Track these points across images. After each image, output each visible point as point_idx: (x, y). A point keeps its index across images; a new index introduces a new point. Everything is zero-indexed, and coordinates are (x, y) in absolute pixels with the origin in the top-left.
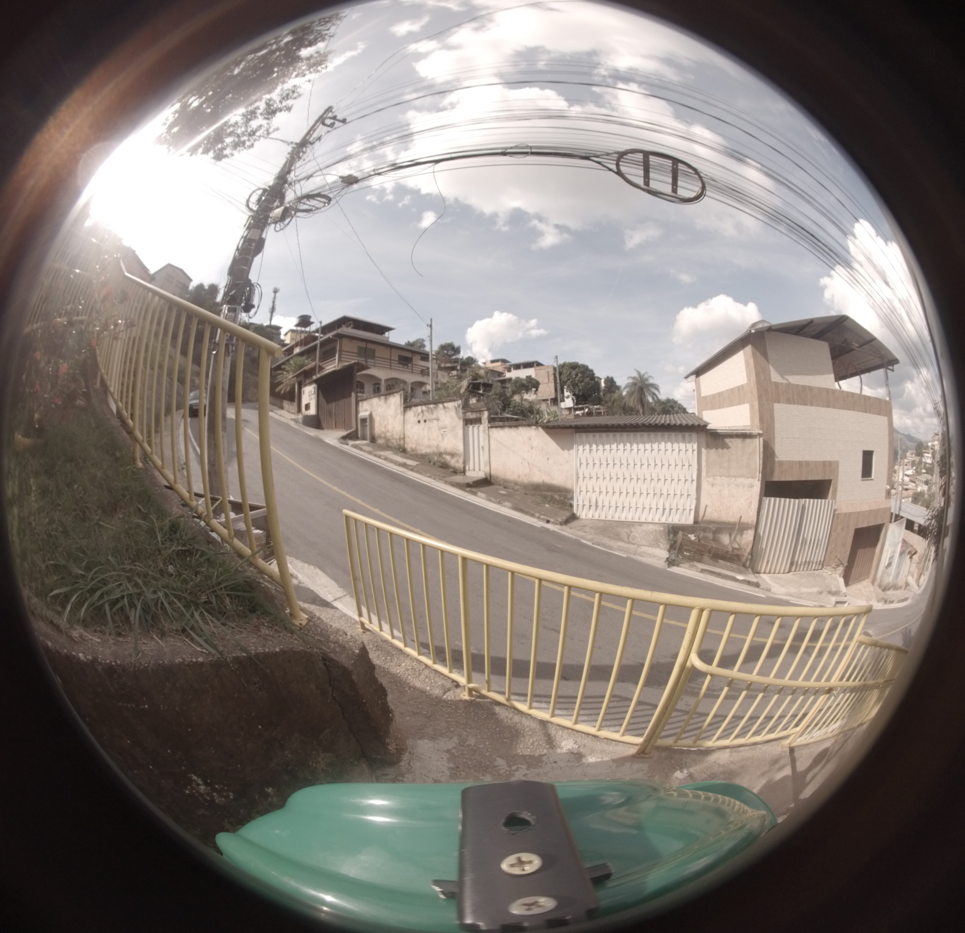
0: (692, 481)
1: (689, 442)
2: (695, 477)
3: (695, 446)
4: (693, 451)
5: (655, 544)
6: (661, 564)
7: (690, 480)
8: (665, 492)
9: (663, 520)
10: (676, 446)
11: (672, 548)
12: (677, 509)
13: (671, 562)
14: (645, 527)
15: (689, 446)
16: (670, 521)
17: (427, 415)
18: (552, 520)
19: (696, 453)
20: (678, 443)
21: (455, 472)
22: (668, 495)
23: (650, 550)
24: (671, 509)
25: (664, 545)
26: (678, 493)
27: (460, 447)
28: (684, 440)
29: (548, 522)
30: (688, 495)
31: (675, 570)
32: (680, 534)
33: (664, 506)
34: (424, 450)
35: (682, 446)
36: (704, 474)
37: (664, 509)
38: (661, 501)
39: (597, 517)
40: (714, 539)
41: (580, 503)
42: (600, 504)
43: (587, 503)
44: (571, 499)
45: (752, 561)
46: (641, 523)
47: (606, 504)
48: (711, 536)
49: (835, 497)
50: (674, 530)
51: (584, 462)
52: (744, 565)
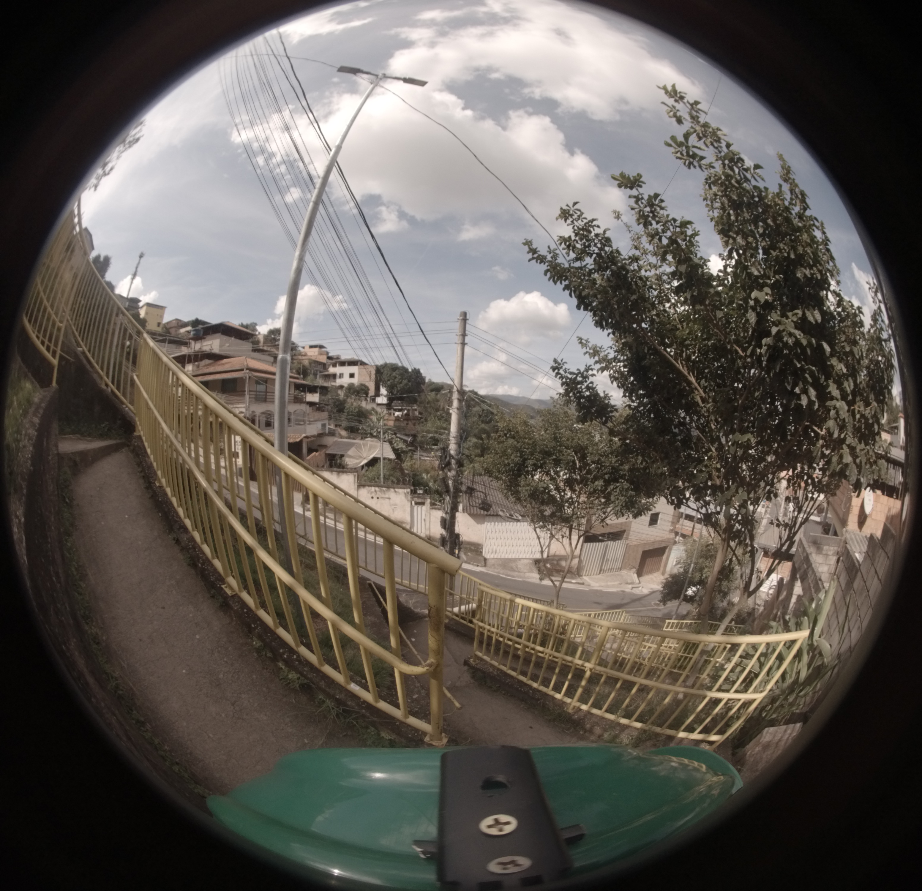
2: (548, 537)
5: (531, 571)
6: (535, 581)
7: (546, 538)
9: (531, 557)
11: (538, 571)
13: (539, 579)
14: (522, 561)
16: (535, 557)
23: (528, 574)
25: (534, 570)
27: (409, 518)
31: (542, 582)
32: (541, 563)
33: (532, 550)
37: (532, 552)
38: (530, 548)
39: (496, 557)
40: (558, 564)
41: (487, 551)
42: (498, 551)
43: (491, 551)
44: (482, 548)
45: (578, 572)
46: (520, 559)
47: (501, 551)
48: (555, 562)
49: (627, 538)
50: (537, 562)
51: (490, 531)
52: (575, 575)
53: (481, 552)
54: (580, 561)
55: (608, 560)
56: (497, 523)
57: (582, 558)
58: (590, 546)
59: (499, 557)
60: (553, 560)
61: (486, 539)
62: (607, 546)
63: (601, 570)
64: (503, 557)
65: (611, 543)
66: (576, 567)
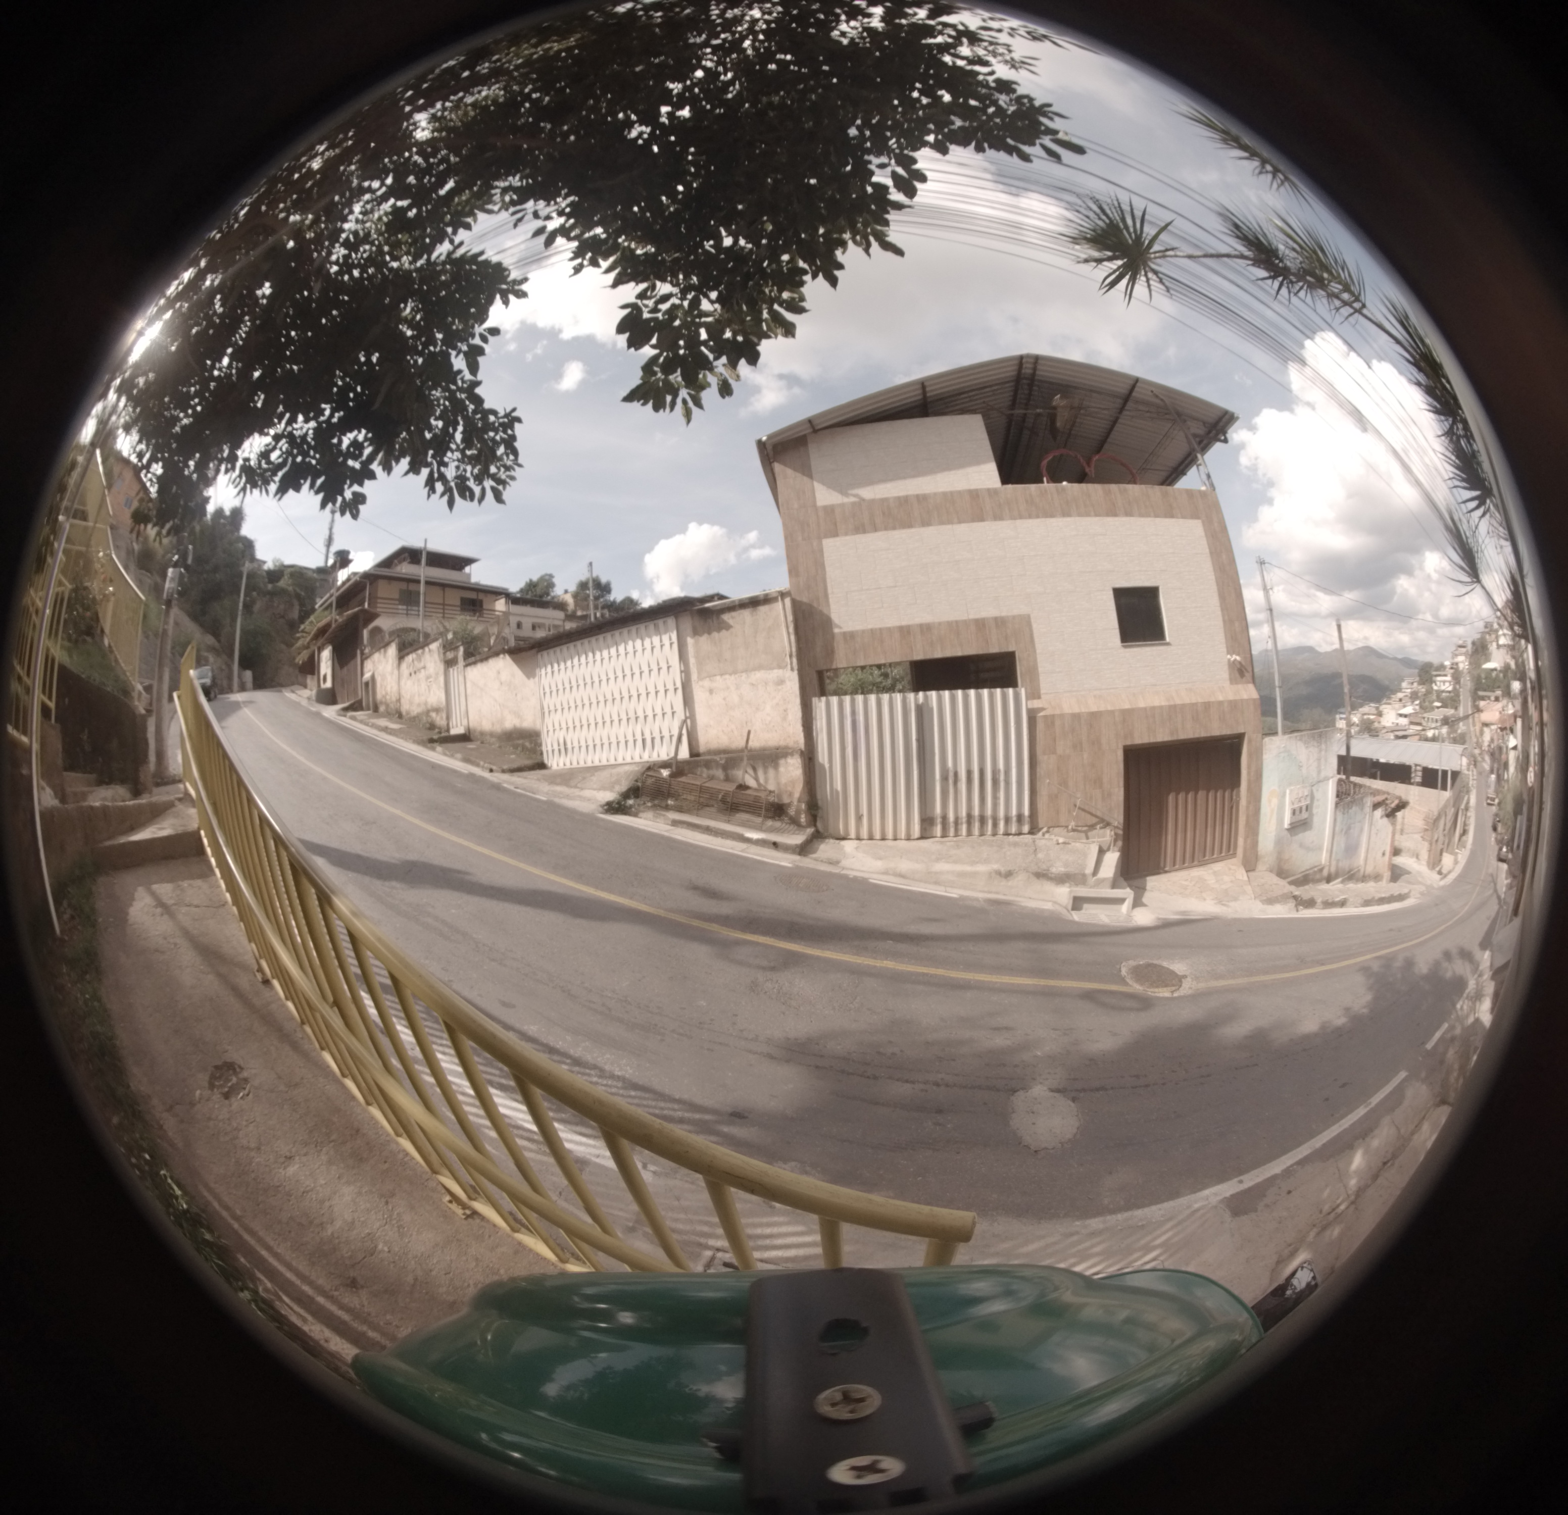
0: (676, 689)
1: (665, 633)
2: (679, 685)
3: (674, 636)
4: (671, 644)
5: (609, 786)
7: (671, 687)
8: (641, 714)
9: (646, 757)
10: (647, 640)
12: (662, 738)
14: (617, 769)
15: (665, 638)
16: (655, 758)
18: (494, 768)
19: (675, 646)
20: (650, 637)
22: (645, 717)
24: (653, 739)
26: (659, 711)
28: (658, 630)
29: (491, 771)
30: (673, 713)
33: (643, 735)
35: (656, 640)
36: (692, 675)
37: (644, 741)
38: (639, 728)
39: (568, 766)
40: (729, 780)
41: (550, 748)
42: (569, 746)
43: (556, 747)
44: (541, 745)
45: (813, 814)
46: (615, 766)
47: (576, 744)
48: (717, 773)
49: (1031, 686)
51: (547, 690)
52: (795, 821)
53: (542, 754)
54: (811, 767)
55: (948, 777)
56: (556, 665)
57: (820, 760)
58: (832, 707)
59: (575, 765)
60: (708, 765)
61: (543, 714)
62: (922, 711)
64: (582, 764)
66: (798, 790)
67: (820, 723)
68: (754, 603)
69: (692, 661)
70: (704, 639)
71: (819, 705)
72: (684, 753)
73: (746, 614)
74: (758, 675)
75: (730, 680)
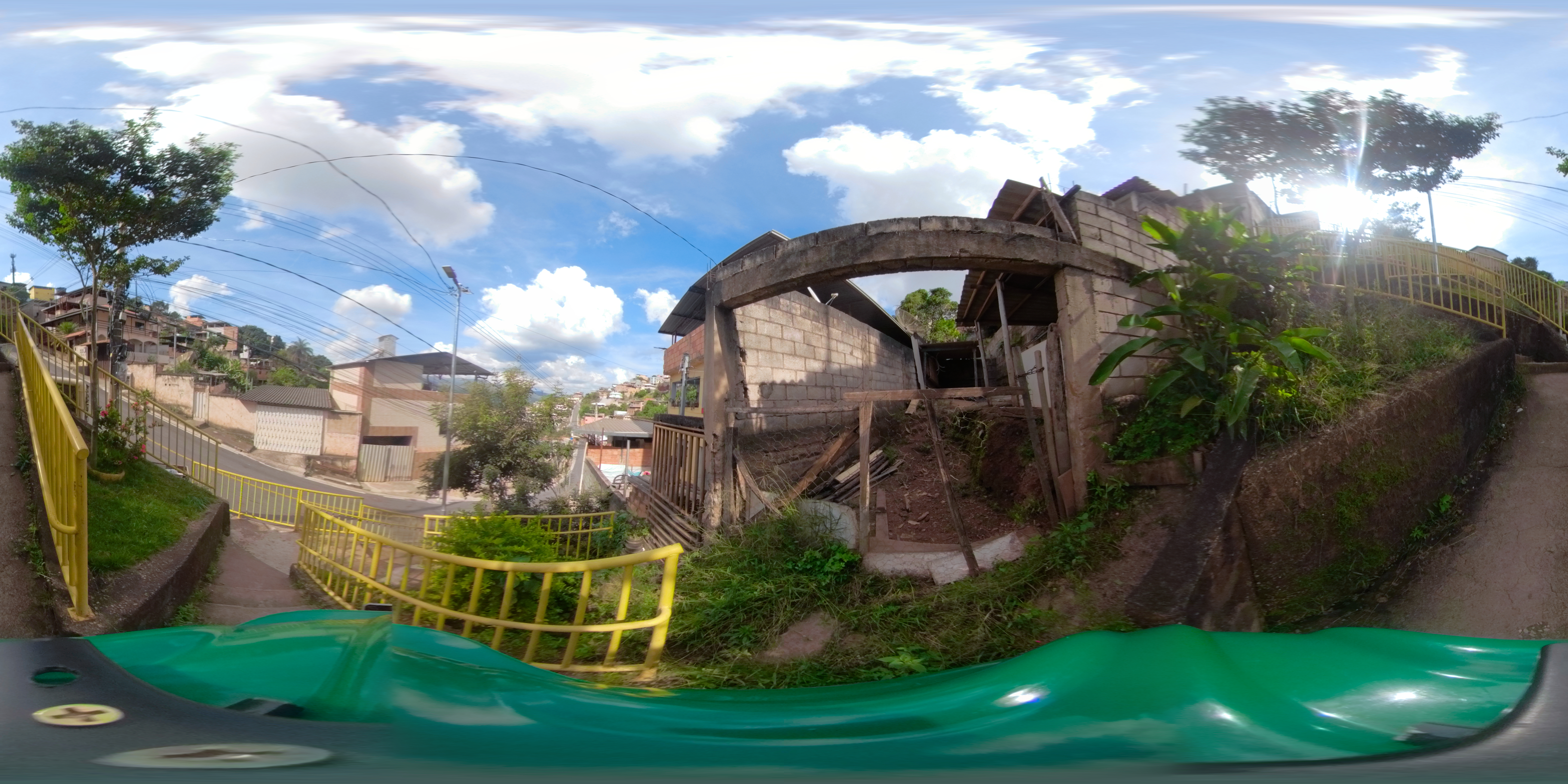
0: (319, 434)
2: (321, 432)
3: (322, 418)
5: (299, 465)
6: (301, 475)
8: (304, 439)
9: (304, 452)
10: (311, 416)
11: (307, 467)
12: (311, 448)
13: (307, 475)
14: (294, 456)
15: (318, 418)
16: (307, 453)
17: (171, 382)
19: (321, 421)
20: (313, 414)
21: (187, 417)
23: (295, 468)
24: (307, 448)
25: (303, 465)
26: (312, 439)
27: (191, 404)
28: (316, 414)
30: (317, 441)
31: (309, 478)
32: (312, 461)
33: (304, 446)
34: (168, 402)
35: (315, 417)
36: (326, 431)
37: (304, 448)
38: (302, 443)
39: (266, 447)
40: (332, 464)
41: (258, 440)
42: (268, 442)
43: (261, 441)
44: (253, 438)
45: (357, 475)
46: (290, 454)
47: (272, 442)
48: (330, 462)
49: (415, 445)
50: (309, 458)
51: (261, 419)
52: (352, 477)
53: (252, 441)
54: (358, 463)
55: (393, 467)
56: (265, 412)
57: (361, 460)
58: (367, 447)
59: (270, 450)
60: (326, 458)
61: (256, 428)
62: (390, 450)
63: (386, 477)
64: (273, 449)
65: (394, 448)
66: (354, 469)
67: (363, 451)
68: (351, 414)
69: (326, 426)
70: (332, 421)
71: (364, 446)
72: (318, 454)
73: (347, 416)
74: (347, 435)
75: (338, 435)
